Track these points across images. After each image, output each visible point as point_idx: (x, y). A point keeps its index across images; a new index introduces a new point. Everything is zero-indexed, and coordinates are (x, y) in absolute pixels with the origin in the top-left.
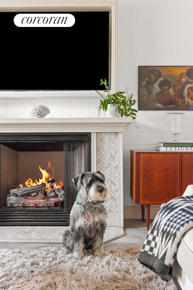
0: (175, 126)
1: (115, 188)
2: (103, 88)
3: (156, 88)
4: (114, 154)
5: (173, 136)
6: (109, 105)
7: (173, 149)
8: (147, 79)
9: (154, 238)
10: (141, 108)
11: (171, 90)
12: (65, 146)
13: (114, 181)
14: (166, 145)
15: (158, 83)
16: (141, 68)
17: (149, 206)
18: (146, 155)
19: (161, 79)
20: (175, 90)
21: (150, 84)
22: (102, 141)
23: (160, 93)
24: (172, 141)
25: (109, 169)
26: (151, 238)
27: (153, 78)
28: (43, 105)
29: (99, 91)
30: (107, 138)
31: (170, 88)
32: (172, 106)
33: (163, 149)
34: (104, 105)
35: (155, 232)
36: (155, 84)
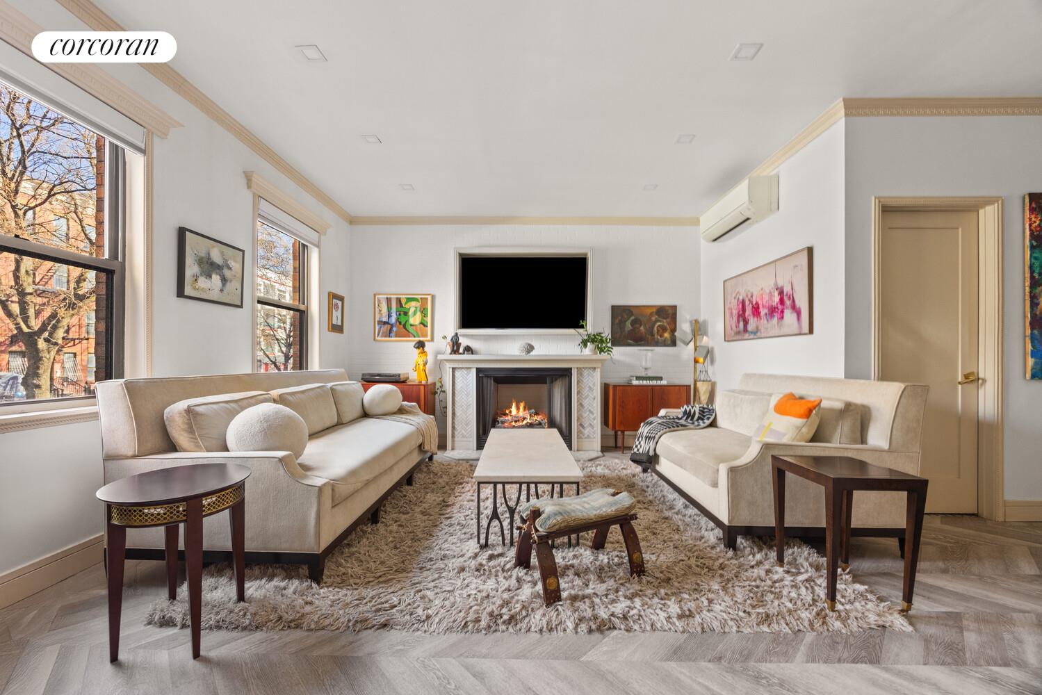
0: (646, 360)
1: (593, 417)
2: (582, 327)
3: (628, 326)
4: (592, 387)
5: (644, 370)
6: (589, 344)
7: (645, 382)
8: (620, 318)
9: (640, 443)
10: (613, 344)
11: (642, 328)
12: (548, 380)
13: (592, 410)
14: (638, 378)
15: (630, 321)
16: (614, 308)
17: (623, 432)
18: (621, 388)
19: (632, 318)
20: (645, 328)
21: (622, 322)
22: (581, 374)
23: (631, 330)
24: (643, 374)
25: (587, 399)
26: (637, 443)
27: (626, 317)
28: (530, 342)
29: (577, 330)
30: (586, 373)
31: (641, 326)
32: (643, 342)
33: (635, 382)
34: (584, 343)
35: (640, 439)
36: (627, 323)
